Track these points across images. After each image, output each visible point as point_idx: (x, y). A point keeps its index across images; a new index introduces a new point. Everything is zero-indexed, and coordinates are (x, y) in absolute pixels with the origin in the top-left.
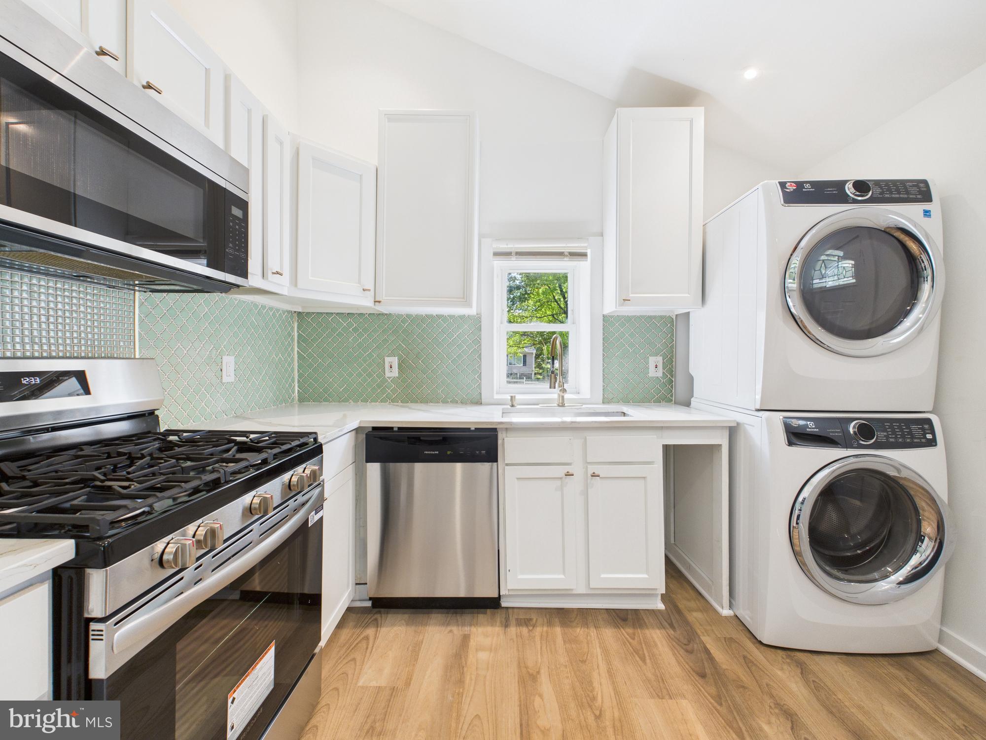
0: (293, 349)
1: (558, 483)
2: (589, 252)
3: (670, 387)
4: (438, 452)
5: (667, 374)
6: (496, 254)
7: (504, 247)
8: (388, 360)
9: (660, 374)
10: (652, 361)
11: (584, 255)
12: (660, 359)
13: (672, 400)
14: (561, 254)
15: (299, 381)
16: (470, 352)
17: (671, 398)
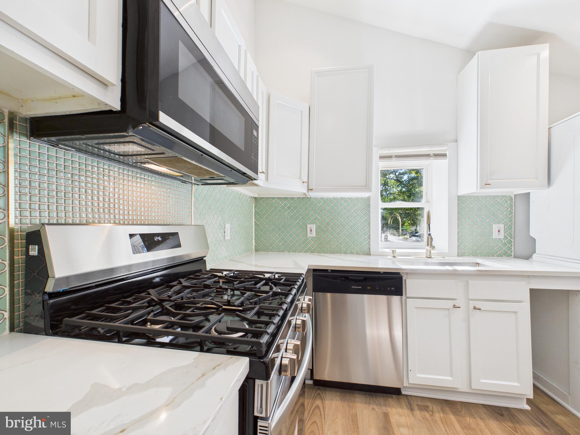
0: (252, 220)
1: (447, 312)
2: (447, 153)
3: (510, 246)
4: (361, 287)
5: (507, 236)
6: (381, 157)
7: (386, 152)
8: (309, 226)
9: (502, 236)
10: (495, 227)
11: (444, 155)
12: (502, 226)
13: (512, 255)
14: (428, 155)
15: (255, 239)
16: (362, 221)
17: (511, 254)
